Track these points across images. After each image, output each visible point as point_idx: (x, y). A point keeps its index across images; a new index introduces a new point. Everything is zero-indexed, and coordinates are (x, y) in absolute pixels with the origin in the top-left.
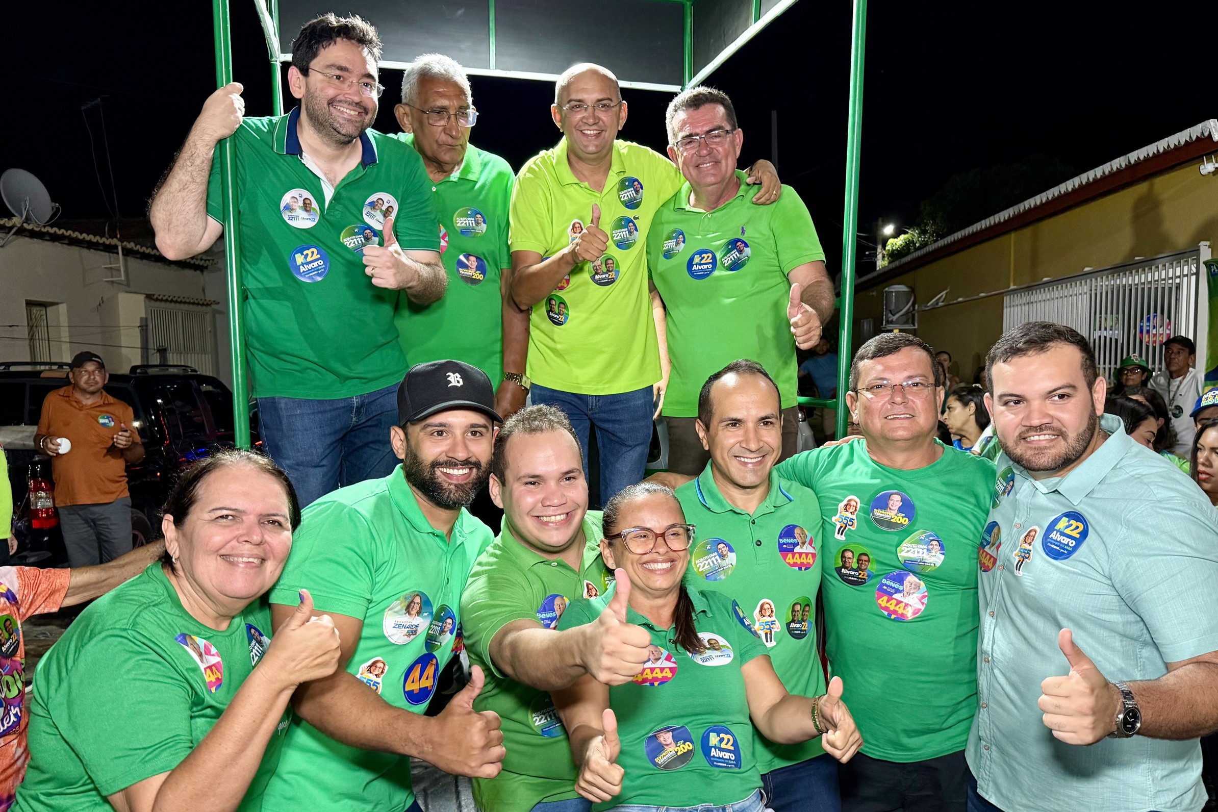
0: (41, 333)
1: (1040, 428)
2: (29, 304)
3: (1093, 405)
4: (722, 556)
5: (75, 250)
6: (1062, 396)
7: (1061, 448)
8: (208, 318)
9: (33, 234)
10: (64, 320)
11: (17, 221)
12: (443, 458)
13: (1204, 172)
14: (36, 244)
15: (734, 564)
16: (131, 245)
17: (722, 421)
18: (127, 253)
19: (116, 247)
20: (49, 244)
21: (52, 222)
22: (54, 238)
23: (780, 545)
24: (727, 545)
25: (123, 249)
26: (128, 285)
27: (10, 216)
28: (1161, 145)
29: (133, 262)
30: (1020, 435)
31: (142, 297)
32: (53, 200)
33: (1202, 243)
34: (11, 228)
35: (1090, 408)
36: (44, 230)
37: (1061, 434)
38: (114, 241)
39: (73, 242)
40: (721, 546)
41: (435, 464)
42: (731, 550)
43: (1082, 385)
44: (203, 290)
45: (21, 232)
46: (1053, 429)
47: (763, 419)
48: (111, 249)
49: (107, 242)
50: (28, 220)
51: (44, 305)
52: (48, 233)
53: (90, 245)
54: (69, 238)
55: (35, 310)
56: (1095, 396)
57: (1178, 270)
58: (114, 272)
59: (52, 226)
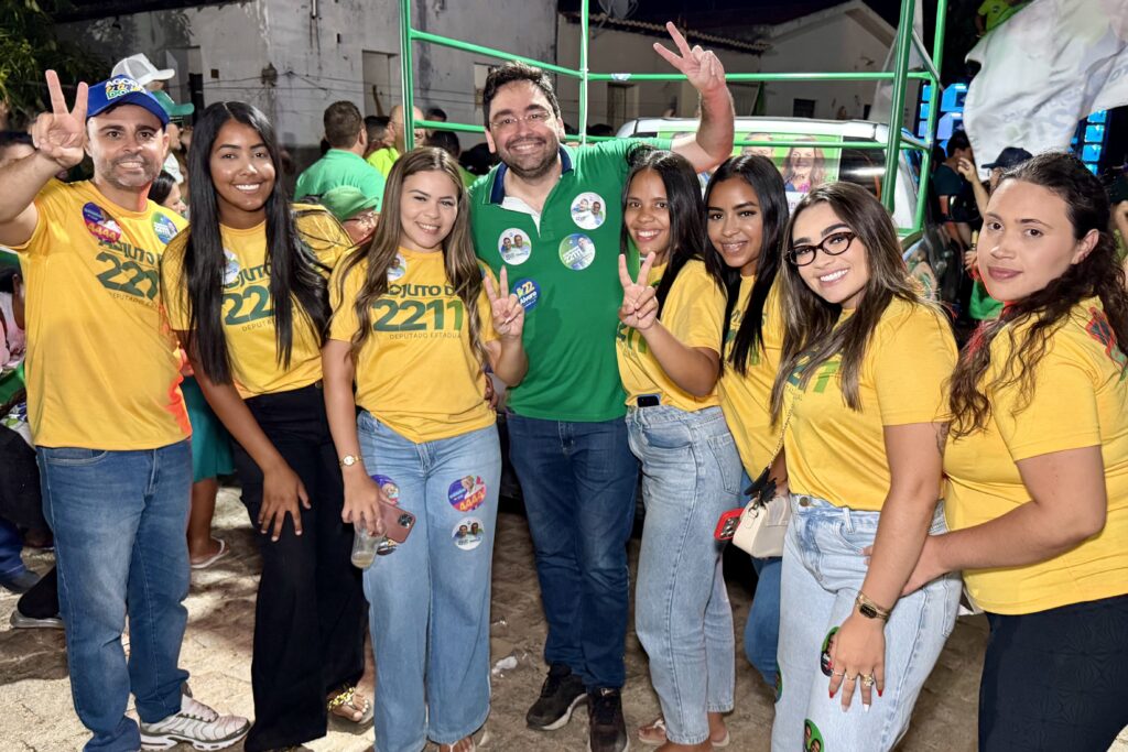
9: (618, 27)
11: (603, 16)
20: (630, 34)
21: (630, 17)
27: (600, 11)
34: (599, 23)
36: (624, 23)
39: (648, 32)
45: (607, 25)
50: (612, 16)
52: (627, 26)
54: (644, 29)
55: (616, 89)
59: (630, 19)
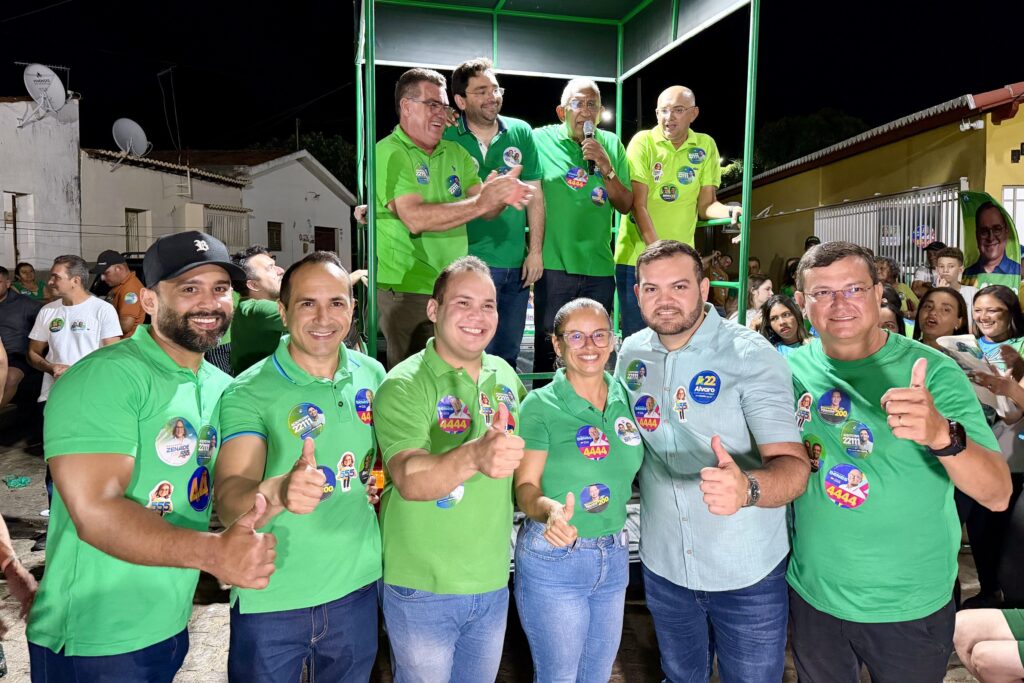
0: (133, 232)
1: (667, 308)
2: (128, 210)
3: (700, 295)
4: (314, 418)
5: (159, 174)
6: (680, 287)
7: (678, 320)
8: (244, 220)
9: (133, 163)
10: (149, 223)
11: (123, 154)
12: (196, 310)
13: (962, 129)
14: (134, 170)
15: (324, 423)
16: (196, 170)
17: (297, 301)
18: (193, 175)
19: (186, 171)
20: (142, 169)
21: (146, 154)
22: (146, 165)
23: (357, 406)
24: (316, 408)
25: (191, 173)
26: (192, 198)
27: (119, 150)
28: (932, 111)
29: (197, 183)
30: (655, 311)
31: (202, 206)
32: (148, 140)
33: (962, 179)
34: (119, 159)
35: (698, 296)
36: (141, 160)
37: (679, 312)
38: (185, 168)
39: (158, 168)
40: (311, 409)
41: (188, 316)
42: (320, 412)
43: (693, 280)
44: (241, 201)
45: (126, 161)
46: (674, 308)
47: (334, 299)
48: (182, 173)
49: (181, 168)
50: (130, 153)
51: (137, 211)
52: (143, 162)
53: (169, 170)
54: (156, 165)
55: (130, 214)
56: (702, 289)
57: (945, 196)
58: (184, 189)
59: (145, 157)
